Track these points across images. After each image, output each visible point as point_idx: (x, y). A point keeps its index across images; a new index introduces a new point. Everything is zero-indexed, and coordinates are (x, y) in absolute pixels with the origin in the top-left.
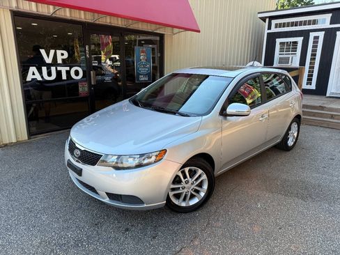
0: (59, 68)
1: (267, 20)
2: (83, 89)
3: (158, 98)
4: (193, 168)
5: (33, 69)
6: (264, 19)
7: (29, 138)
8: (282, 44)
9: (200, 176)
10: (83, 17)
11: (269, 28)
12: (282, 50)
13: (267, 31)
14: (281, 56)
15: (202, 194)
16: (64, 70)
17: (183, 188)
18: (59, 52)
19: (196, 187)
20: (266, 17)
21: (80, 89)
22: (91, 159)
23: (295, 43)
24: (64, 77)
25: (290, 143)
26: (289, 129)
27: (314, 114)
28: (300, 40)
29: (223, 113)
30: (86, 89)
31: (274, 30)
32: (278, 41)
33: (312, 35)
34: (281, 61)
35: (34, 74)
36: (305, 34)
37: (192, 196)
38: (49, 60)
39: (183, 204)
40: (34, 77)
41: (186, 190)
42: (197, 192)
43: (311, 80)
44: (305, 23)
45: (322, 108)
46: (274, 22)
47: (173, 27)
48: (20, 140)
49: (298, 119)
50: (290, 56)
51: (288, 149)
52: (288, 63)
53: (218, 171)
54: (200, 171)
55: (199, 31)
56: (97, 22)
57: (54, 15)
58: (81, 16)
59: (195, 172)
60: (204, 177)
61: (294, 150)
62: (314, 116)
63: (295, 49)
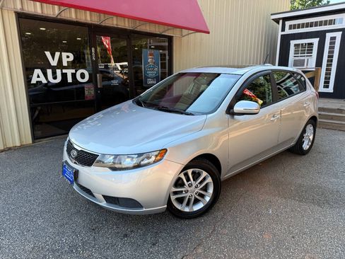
0: (64, 71)
1: (281, 22)
2: (90, 92)
3: (163, 99)
4: (197, 170)
5: (38, 72)
6: (277, 21)
7: (33, 142)
8: (296, 46)
9: (204, 179)
10: (89, 18)
11: (283, 29)
12: (296, 52)
13: (280, 33)
14: (297, 58)
15: (208, 199)
16: (69, 72)
17: (187, 192)
18: (64, 55)
19: (200, 191)
20: (280, 19)
21: (86, 93)
22: (88, 159)
23: (311, 44)
24: (70, 80)
25: (306, 146)
26: (304, 131)
27: (332, 118)
28: (316, 41)
29: (230, 111)
30: (93, 92)
31: (288, 31)
32: (293, 43)
33: (329, 36)
34: (296, 64)
35: (38, 77)
36: (321, 35)
37: (196, 201)
38: (54, 63)
39: (187, 210)
40: (39, 79)
41: (189, 194)
42: (202, 196)
43: (328, 82)
44: (321, 24)
45: (340, 111)
46: (288, 23)
47: (182, 28)
48: (24, 143)
49: (313, 120)
50: (306, 58)
51: (303, 153)
52: (303, 65)
53: (225, 175)
54: (204, 174)
55: (208, 33)
56: (103, 24)
57: (59, 17)
58: (86, 17)
59: (199, 175)
60: (209, 180)
61: (309, 154)
63: (310, 51)
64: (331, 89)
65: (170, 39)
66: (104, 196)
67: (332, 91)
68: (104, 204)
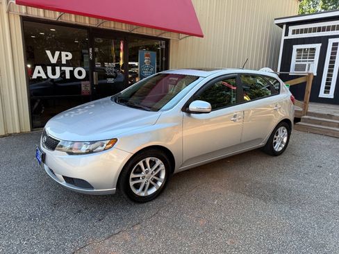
0: (63, 68)
1: (284, 26)
2: (86, 88)
4: (153, 159)
5: (39, 68)
6: (281, 25)
7: (31, 131)
8: (299, 50)
9: (158, 167)
10: (87, 22)
11: (286, 34)
12: (299, 56)
13: (284, 38)
14: (299, 63)
15: (160, 184)
16: (67, 70)
17: (143, 178)
18: (64, 54)
20: (283, 24)
21: (83, 89)
23: (313, 50)
24: (68, 76)
25: (278, 148)
27: (321, 123)
28: (318, 46)
30: (89, 89)
31: (291, 36)
32: (295, 47)
33: (331, 41)
34: (298, 68)
35: (39, 72)
36: (324, 41)
37: (151, 186)
38: (54, 61)
39: (143, 194)
40: (39, 75)
43: (329, 88)
44: (324, 29)
46: (291, 28)
47: (179, 32)
48: (24, 131)
50: (307, 63)
52: (304, 70)
53: (179, 167)
55: (202, 36)
56: (101, 27)
57: (60, 20)
58: (86, 21)
62: (320, 124)
63: (312, 56)
64: (331, 95)
65: (167, 41)
66: (64, 177)
67: (332, 97)
68: (64, 183)
